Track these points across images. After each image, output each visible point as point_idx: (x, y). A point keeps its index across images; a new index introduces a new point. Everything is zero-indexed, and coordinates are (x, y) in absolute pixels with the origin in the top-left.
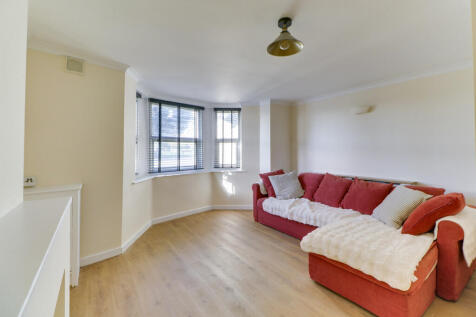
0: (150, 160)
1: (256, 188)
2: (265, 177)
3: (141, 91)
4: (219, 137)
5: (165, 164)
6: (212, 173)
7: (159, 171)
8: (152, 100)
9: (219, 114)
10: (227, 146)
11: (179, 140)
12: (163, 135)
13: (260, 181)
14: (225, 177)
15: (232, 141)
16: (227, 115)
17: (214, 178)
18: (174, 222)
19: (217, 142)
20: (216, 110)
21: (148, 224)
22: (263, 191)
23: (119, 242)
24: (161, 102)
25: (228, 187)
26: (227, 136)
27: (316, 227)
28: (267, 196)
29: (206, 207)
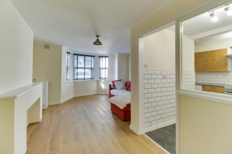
0: (74, 75)
1: (110, 86)
2: (113, 82)
3: (69, 51)
4: (101, 67)
5: (79, 77)
6: (97, 81)
7: (77, 79)
8: (75, 54)
9: (101, 58)
10: (104, 70)
11: (85, 68)
12: (78, 66)
13: (112, 84)
14: (102, 82)
15: (105, 68)
16: (104, 59)
17: (98, 83)
18: (81, 97)
19: (100, 69)
20: (100, 57)
21: (72, 97)
22: (112, 87)
23: (60, 100)
24: (78, 55)
25: (103, 86)
26: (104, 67)
27: (114, 96)
28: (113, 89)
29: (95, 93)
